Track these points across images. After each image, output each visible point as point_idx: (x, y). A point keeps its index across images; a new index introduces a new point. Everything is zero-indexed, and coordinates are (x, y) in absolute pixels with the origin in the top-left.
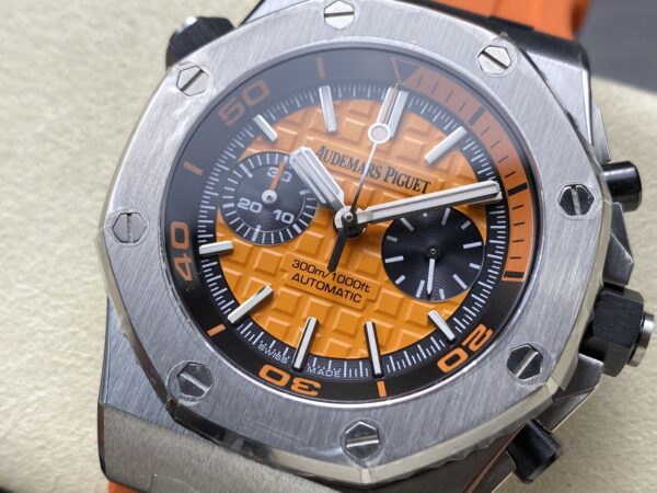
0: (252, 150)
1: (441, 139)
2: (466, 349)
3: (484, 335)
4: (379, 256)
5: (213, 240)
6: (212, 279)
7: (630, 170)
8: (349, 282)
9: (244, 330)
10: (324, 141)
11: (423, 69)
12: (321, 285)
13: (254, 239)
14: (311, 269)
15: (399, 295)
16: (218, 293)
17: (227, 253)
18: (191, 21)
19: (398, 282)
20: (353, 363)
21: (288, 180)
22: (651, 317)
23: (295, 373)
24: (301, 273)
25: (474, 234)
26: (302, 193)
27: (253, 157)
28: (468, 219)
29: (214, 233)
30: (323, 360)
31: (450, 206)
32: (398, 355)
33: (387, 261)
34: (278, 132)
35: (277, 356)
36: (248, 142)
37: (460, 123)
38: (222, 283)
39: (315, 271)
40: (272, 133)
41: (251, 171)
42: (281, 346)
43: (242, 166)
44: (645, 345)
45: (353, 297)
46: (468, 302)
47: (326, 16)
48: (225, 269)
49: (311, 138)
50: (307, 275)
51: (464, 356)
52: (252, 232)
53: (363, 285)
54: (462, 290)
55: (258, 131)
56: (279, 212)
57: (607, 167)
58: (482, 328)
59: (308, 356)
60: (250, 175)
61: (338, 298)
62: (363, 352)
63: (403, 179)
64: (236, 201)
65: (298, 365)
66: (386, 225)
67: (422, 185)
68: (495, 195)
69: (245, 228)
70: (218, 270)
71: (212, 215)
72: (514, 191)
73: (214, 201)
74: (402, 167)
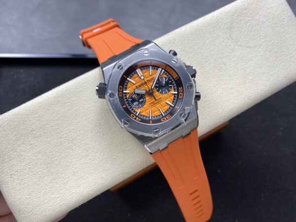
0: (128, 96)
2: (181, 92)
4: (158, 93)
6: (142, 117)
7: (172, 51)
9: (153, 119)
10: (135, 86)
12: (156, 103)
15: (166, 95)
16: (145, 118)
17: (140, 112)
19: (164, 93)
20: (170, 108)
21: (137, 95)
23: (165, 117)
26: (140, 95)
30: (166, 112)
32: (173, 101)
33: (160, 92)
36: (126, 96)
37: (150, 66)
38: (144, 116)
39: (153, 102)
40: (128, 91)
41: (131, 99)
42: (159, 116)
43: (129, 100)
44: (196, 70)
45: (161, 101)
46: (174, 87)
49: (133, 87)
50: (152, 104)
51: (182, 94)
52: (140, 106)
53: (160, 98)
54: (172, 86)
55: (126, 93)
56: (140, 100)
58: (180, 88)
59: (164, 113)
61: (159, 103)
62: (169, 106)
63: (150, 80)
64: (134, 105)
65: (164, 115)
66: (155, 88)
67: (153, 79)
69: (138, 107)
70: (141, 115)
71: (133, 110)
72: (165, 68)
73: (131, 108)
74: (148, 79)
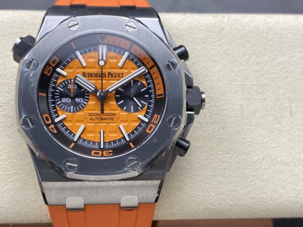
0: (59, 81)
1: (121, 58)
2: (153, 123)
3: (157, 117)
4: (115, 103)
5: (58, 116)
6: (63, 129)
7: (183, 49)
8: (109, 115)
9: (80, 142)
10: (83, 70)
11: (108, 36)
12: (100, 119)
13: (72, 111)
14: (95, 115)
15: (126, 113)
16: (67, 133)
17: (64, 119)
18: (19, 41)
19: (124, 109)
20: (119, 140)
21: (76, 87)
22: (203, 93)
23: (102, 150)
24: (92, 117)
25: (143, 86)
26: (82, 90)
27: (61, 83)
28: (139, 81)
29: (57, 113)
30: (110, 143)
31: (133, 79)
32: (132, 133)
33: (119, 103)
34: (66, 72)
35: (94, 147)
36: (57, 79)
37: (126, 51)
38: (67, 129)
39: (96, 115)
40: (64, 73)
41: (62, 88)
42: (94, 143)
43: (58, 88)
44: (204, 102)
45: (112, 119)
46: (149, 108)
47: (69, 27)
48: (66, 124)
49: (78, 71)
50: (94, 117)
51: (154, 126)
52: (70, 109)
53: (114, 114)
54: (145, 105)
55: (59, 74)
56: (77, 99)
57: (175, 49)
58: (156, 115)
59: (104, 143)
60: (62, 90)
61: (107, 121)
62: (122, 136)
63: (114, 75)
64: (61, 100)
65: (102, 147)
66: (114, 92)
67: (121, 75)
68: (145, 71)
69: (67, 108)
70: (63, 126)
71: (54, 108)
72: (151, 68)
73: (53, 103)
74: (112, 71)
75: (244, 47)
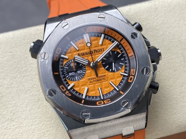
0: (64, 63)
1: (100, 39)
2: (132, 75)
3: (134, 71)
4: (103, 68)
5: (69, 85)
6: (74, 93)
7: (137, 24)
8: (101, 77)
9: (87, 98)
10: (78, 52)
11: (89, 27)
12: (96, 81)
13: (77, 80)
14: (92, 79)
15: (112, 73)
16: (77, 95)
17: (74, 86)
18: (33, 44)
19: (110, 71)
20: (112, 91)
21: (76, 64)
22: (158, 49)
23: (103, 100)
24: (91, 81)
25: (118, 53)
26: (80, 65)
27: (66, 64)
28: (115, 51)
29: (68, 84)
30: (106, 95)
31: (111, 51)
32: (119, 85)
33: (106, 68)
34: (67, 56)
35: (97, 99)
36: (62, 62)
37: (102, 34)
38: (77, 92)
39: (93, 79)
41: (67, 67)
42: (96, 97)
43: (65, 67)
44: (161, 55)
45: (104, 79)
46: (126, 66)
47: (63, 27)
48: (75, 89)
49: (75, 53)
50: (92, 80)
51: (133, 77)
52: (76, 79)
53: (104, 76)
54: (123, 65)
55: (63, 58)
56: (78, 72)
57: (133, 25)
58: (132, 70)
59: (103, 95)
60: (68, 68)
61: (101, 81)
62: (113, 88)
63: (98, 51)
64: (68, 75)
65: (102, 98)
66: (101, 61)
67: (102, 50)
68: (118, 43)
69: (74, 79)
70: (74, 90)
71: (65, 80)
72: (121, 41)
73: (64, 77)
74: (96, 49)
75: (174, 16)
